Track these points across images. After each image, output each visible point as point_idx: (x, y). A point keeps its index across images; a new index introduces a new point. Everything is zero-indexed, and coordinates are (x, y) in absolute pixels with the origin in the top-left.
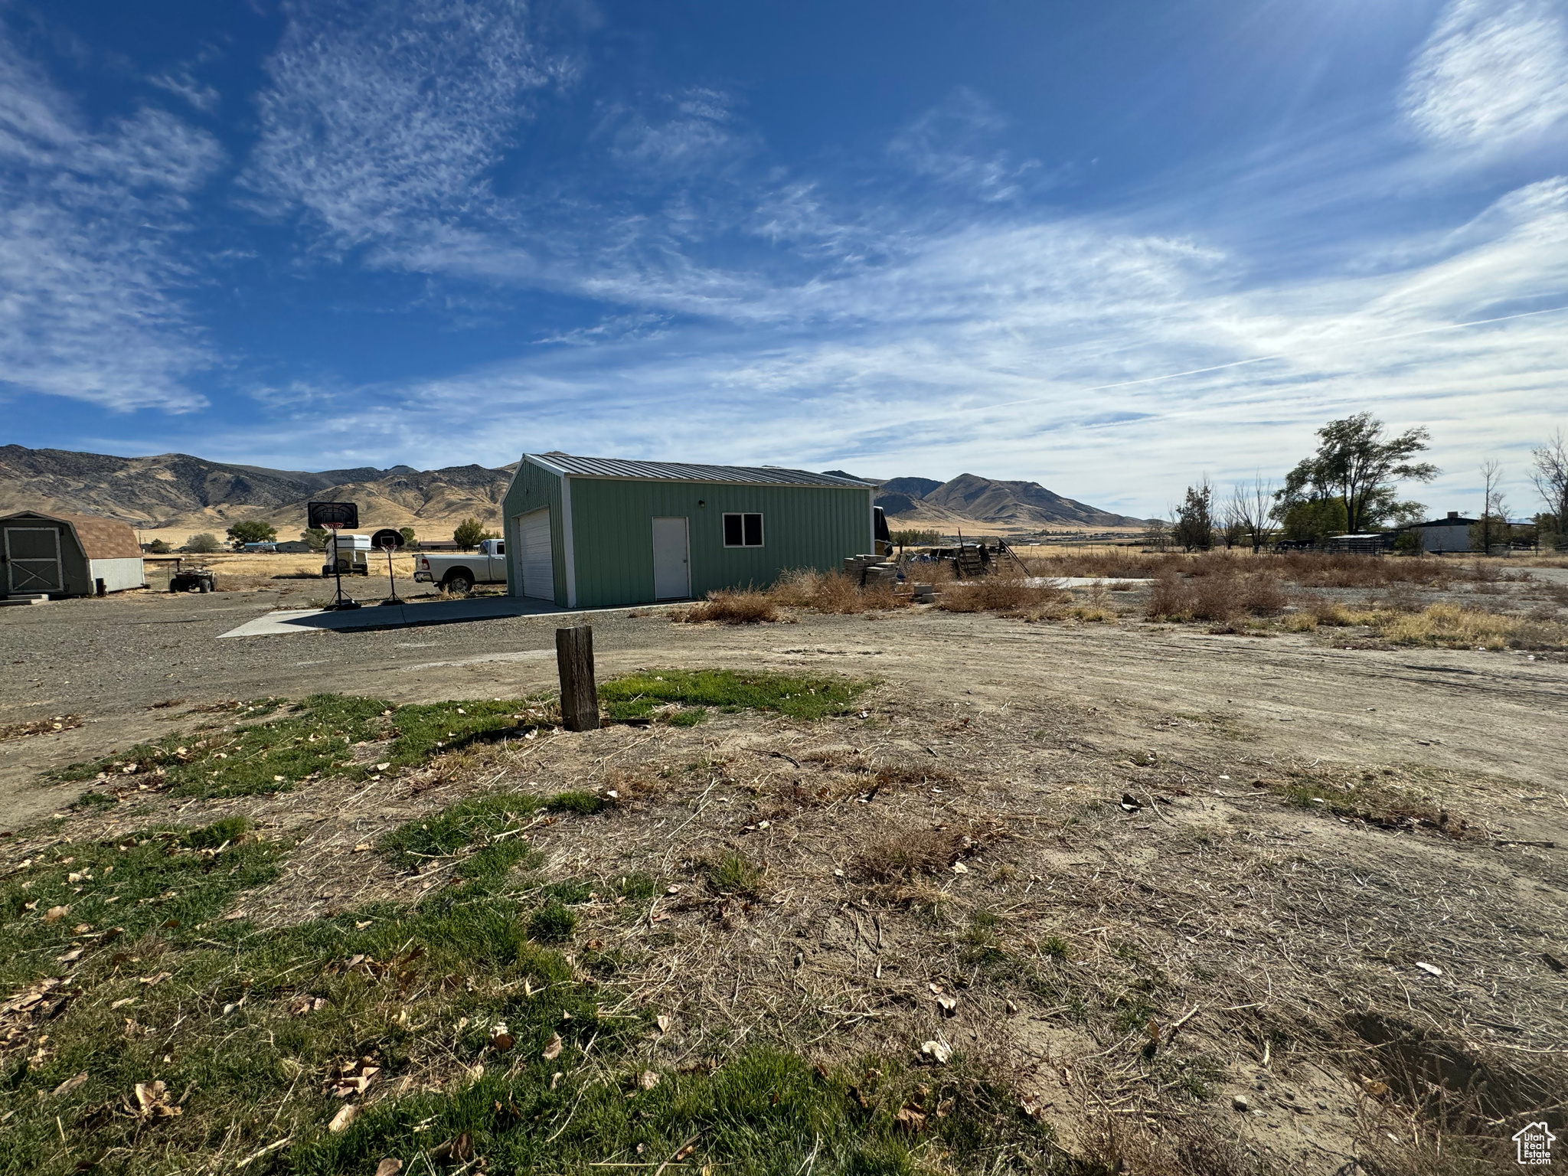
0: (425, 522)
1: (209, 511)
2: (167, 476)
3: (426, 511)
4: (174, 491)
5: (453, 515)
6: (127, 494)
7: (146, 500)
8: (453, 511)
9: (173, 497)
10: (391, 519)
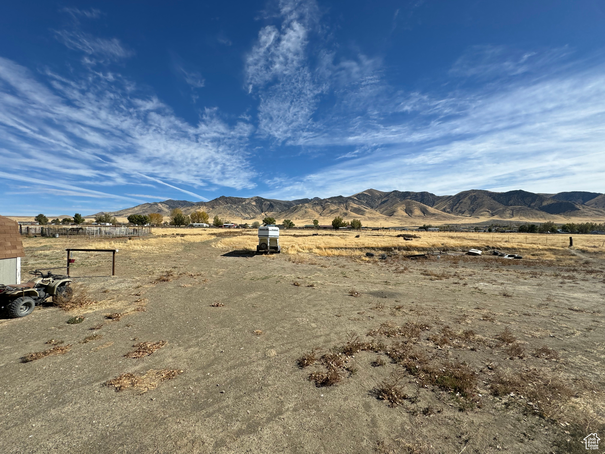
0: (322, 218)
1: (263, 214)
2: (254, 203)
3: (323, 213)
4: (255, 208)
5: (332, 215)
6: (245, 209)
7: (249, 211)
8: (332, 213)
9: (255, 210)
10: (312, 216)
